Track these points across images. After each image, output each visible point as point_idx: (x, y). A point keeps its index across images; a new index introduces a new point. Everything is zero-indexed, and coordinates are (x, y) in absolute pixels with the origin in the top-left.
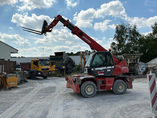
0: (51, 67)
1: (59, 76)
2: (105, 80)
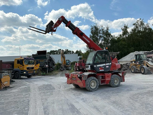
0: (36, 66)
1: (43, 75)
2: (104, 75)
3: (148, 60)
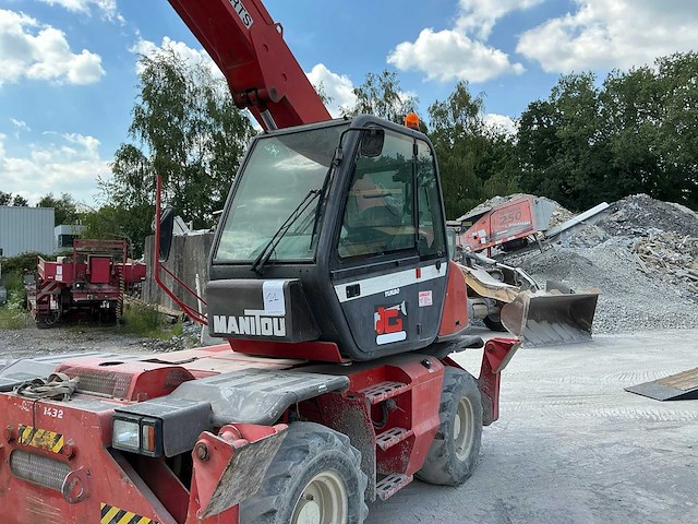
3: (468, 259)
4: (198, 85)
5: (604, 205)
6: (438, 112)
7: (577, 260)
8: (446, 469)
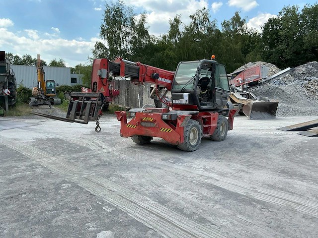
2: (209, 116)
3: (233, 89)
4: (127, 16)
5: (289, 69)
6: (226, 25)
7: (278, 90)
8: (218, 136)
